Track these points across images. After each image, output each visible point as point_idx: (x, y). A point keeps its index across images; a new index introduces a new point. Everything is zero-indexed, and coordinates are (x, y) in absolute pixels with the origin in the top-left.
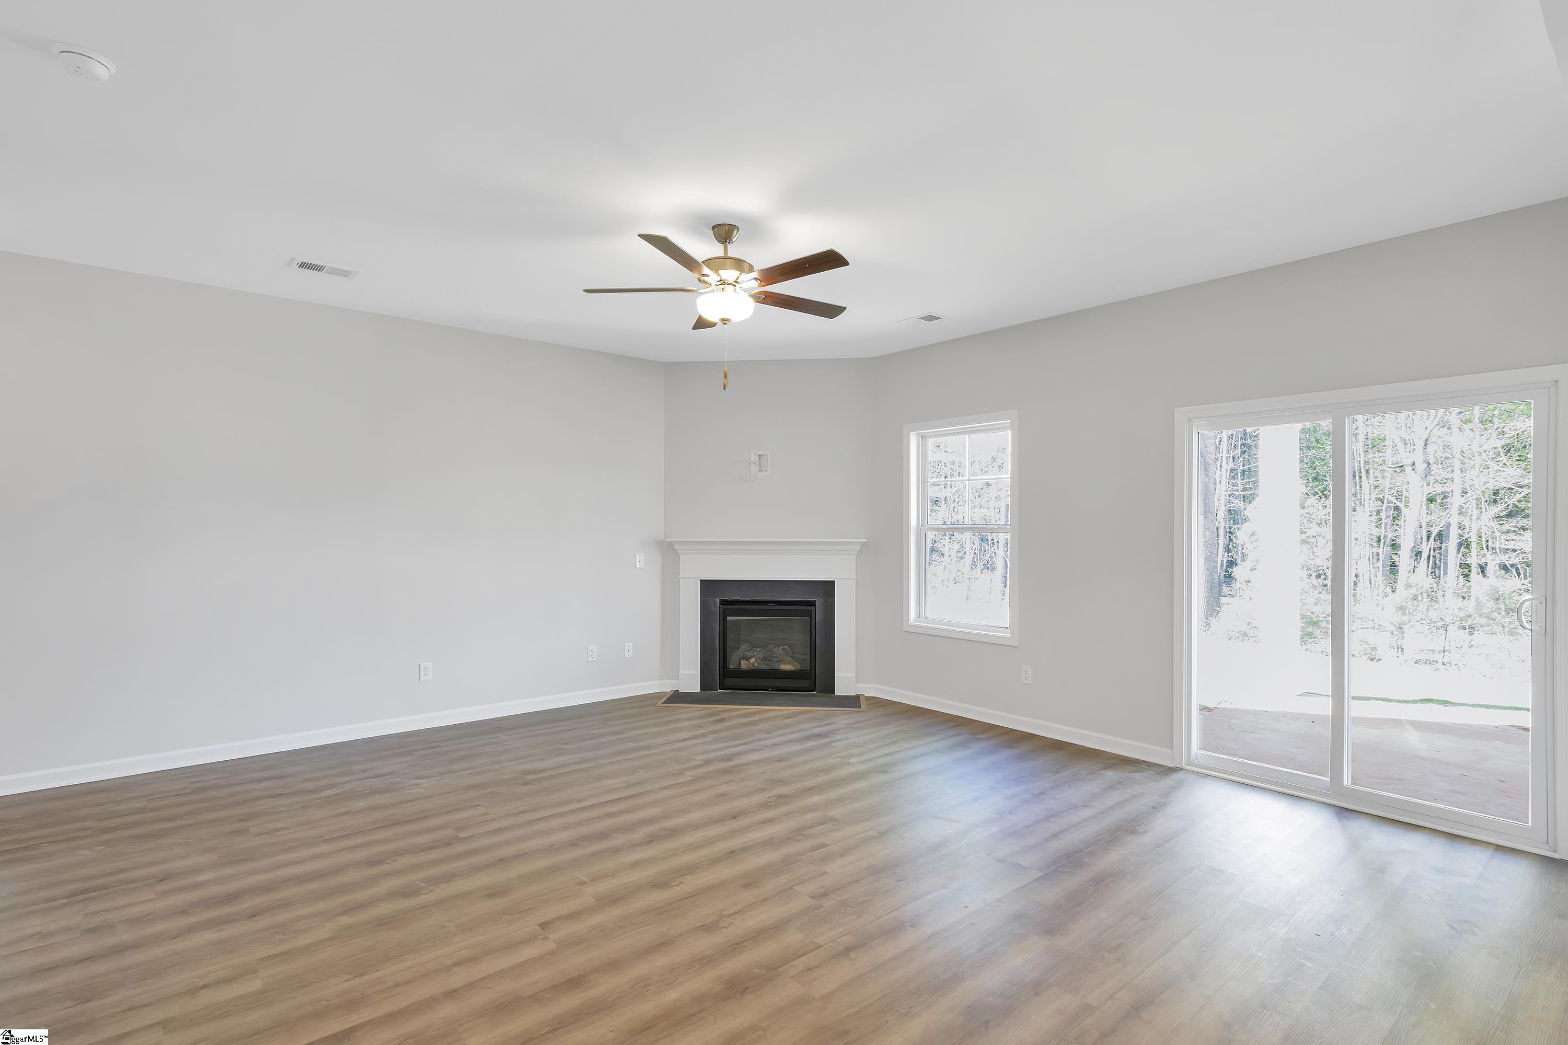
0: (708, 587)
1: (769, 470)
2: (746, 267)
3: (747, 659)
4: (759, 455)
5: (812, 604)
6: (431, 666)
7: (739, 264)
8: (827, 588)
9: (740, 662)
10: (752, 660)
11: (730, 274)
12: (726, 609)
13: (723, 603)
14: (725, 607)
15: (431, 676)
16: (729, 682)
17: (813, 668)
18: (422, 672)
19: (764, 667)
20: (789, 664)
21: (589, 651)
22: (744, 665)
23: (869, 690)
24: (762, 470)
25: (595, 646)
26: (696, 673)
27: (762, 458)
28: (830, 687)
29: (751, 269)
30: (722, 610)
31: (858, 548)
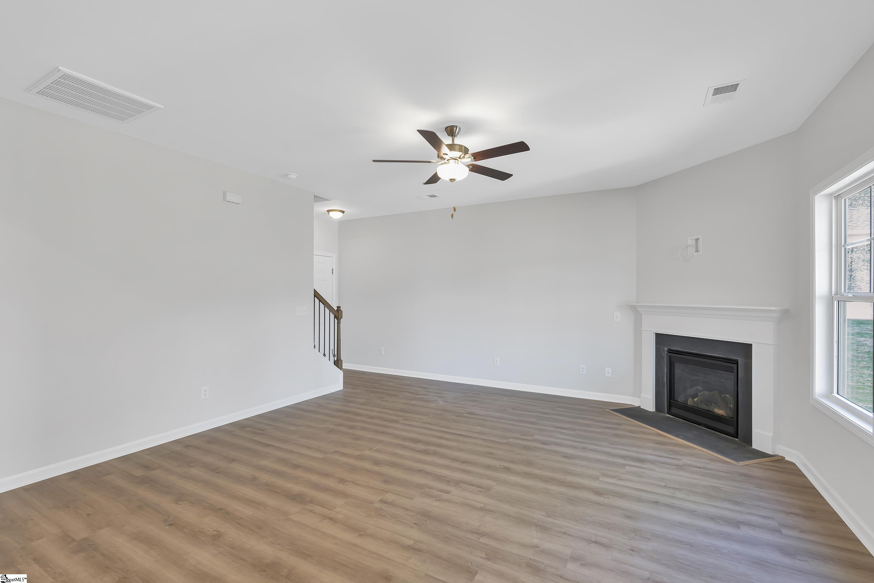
0: (660, 338)
1: (701, 251)
4: (695, 239)
5: (735, 362)
8: (747, 349)
9: (686, 399)
10: (696, 400)
13: (670, 351)
14: (671, 355)
16: (674, 410)
17: (736, 418)
19: (704, 407)
20: (721, 410)
22: (690, 401)
24: (698, 251)
25: (585, 366)
26: (651, 397)
28: (748, 440)
30: (669, 357)
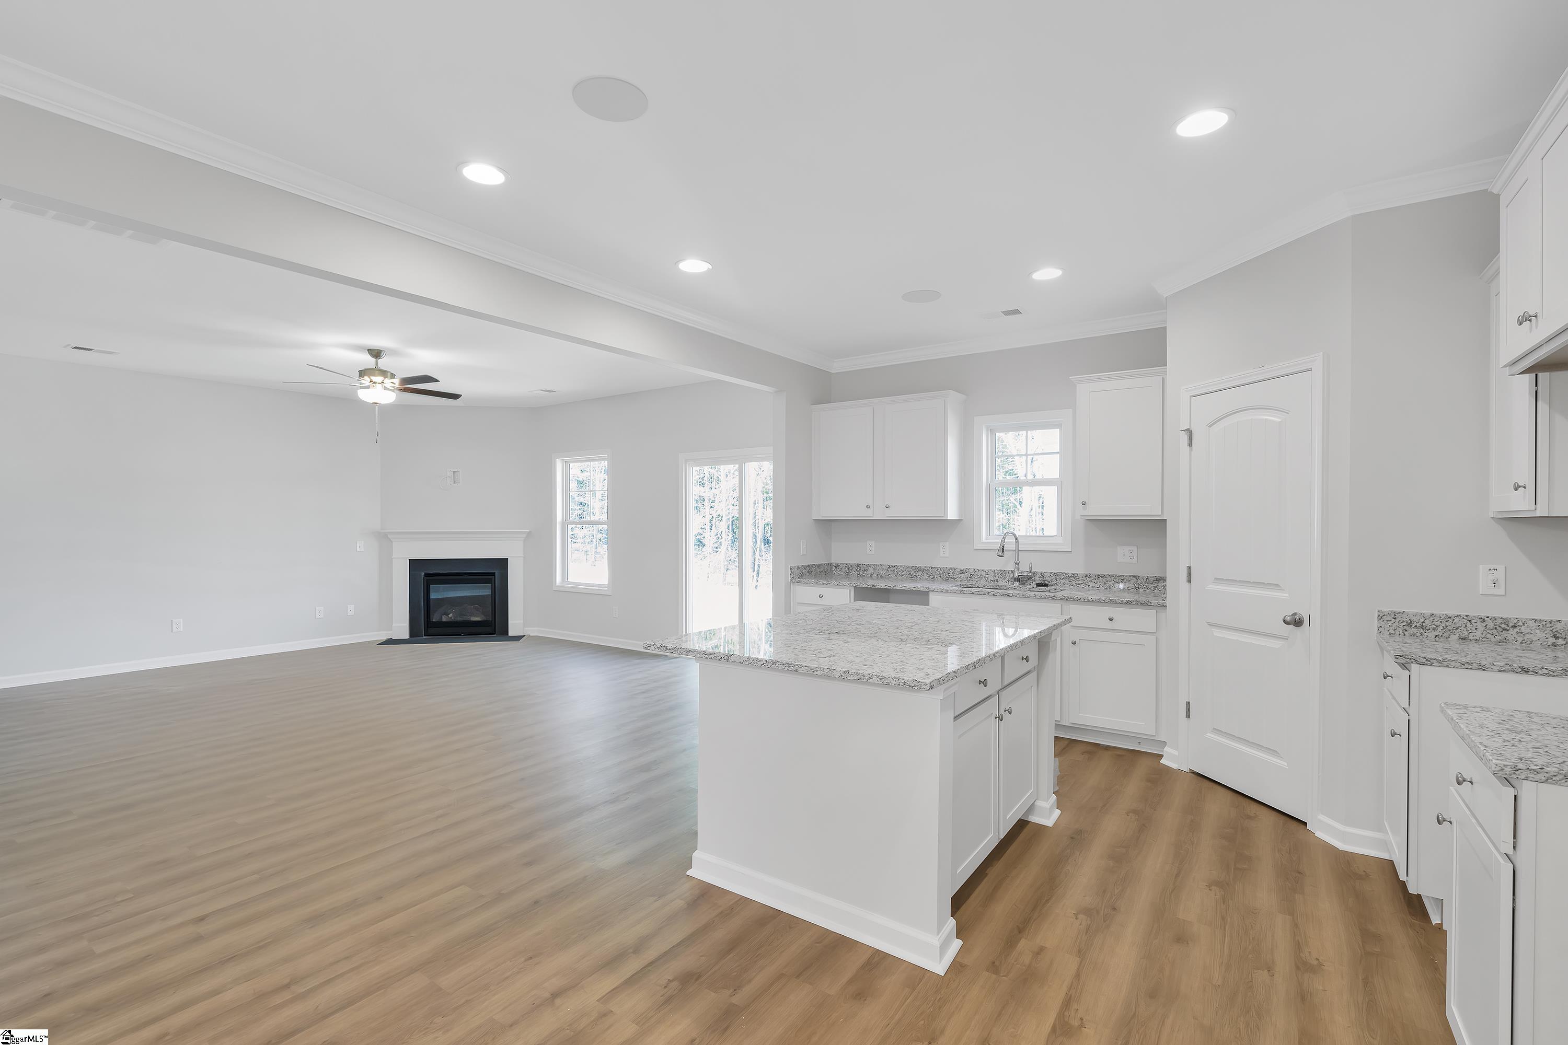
0: (415, 565)
1: (461, 482)
2: (389, 375)
3: (447, 615)
4: (454, 472)
5: (493, 574)
6: (182, 622)
7: (384, 373)
8: (503, 564)
9: (442, 617)
10: (450, 615)
11: (378, 379)
12: (430, 579)
13: (426, 575)
14: (428, 578)
15: (182, 627)
16: (431, 630)
17: (494, 619)
18: (174, 626)
19: (459, 619)
20: (478, 617)
21: (317, 611)
22: (444, 619)
23: (533, 631)
24: (456, 481)
25: (322, 608)
26: (405, 625)
27: (456, 474)
28: (504, 631)
29: (393, 376)
30: (425, 580)
31: (524, 536)
